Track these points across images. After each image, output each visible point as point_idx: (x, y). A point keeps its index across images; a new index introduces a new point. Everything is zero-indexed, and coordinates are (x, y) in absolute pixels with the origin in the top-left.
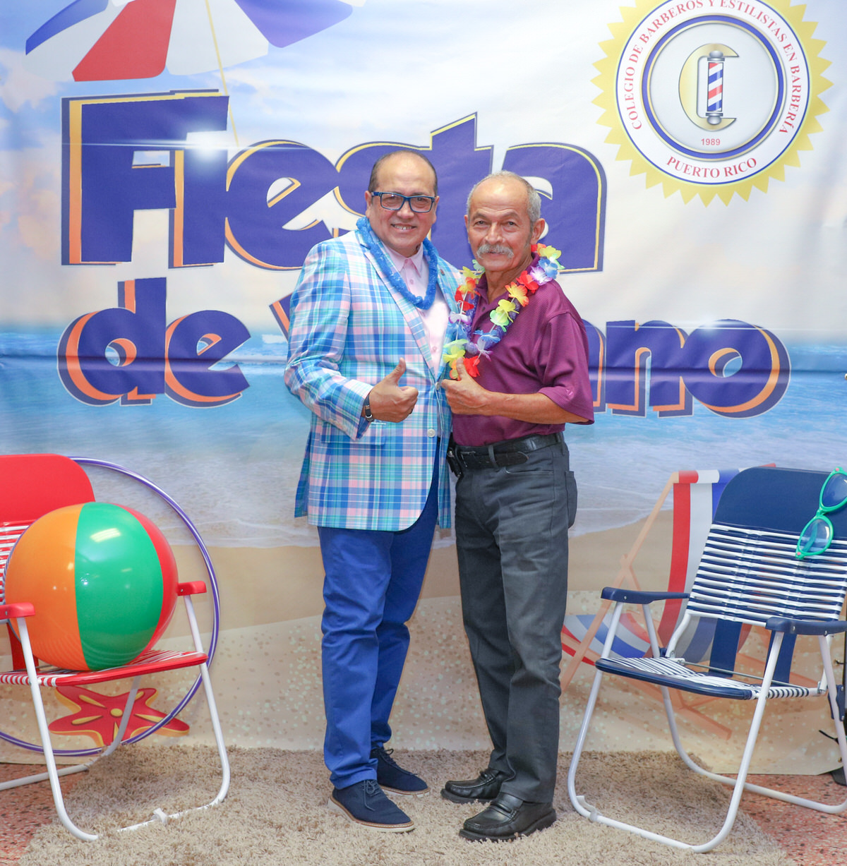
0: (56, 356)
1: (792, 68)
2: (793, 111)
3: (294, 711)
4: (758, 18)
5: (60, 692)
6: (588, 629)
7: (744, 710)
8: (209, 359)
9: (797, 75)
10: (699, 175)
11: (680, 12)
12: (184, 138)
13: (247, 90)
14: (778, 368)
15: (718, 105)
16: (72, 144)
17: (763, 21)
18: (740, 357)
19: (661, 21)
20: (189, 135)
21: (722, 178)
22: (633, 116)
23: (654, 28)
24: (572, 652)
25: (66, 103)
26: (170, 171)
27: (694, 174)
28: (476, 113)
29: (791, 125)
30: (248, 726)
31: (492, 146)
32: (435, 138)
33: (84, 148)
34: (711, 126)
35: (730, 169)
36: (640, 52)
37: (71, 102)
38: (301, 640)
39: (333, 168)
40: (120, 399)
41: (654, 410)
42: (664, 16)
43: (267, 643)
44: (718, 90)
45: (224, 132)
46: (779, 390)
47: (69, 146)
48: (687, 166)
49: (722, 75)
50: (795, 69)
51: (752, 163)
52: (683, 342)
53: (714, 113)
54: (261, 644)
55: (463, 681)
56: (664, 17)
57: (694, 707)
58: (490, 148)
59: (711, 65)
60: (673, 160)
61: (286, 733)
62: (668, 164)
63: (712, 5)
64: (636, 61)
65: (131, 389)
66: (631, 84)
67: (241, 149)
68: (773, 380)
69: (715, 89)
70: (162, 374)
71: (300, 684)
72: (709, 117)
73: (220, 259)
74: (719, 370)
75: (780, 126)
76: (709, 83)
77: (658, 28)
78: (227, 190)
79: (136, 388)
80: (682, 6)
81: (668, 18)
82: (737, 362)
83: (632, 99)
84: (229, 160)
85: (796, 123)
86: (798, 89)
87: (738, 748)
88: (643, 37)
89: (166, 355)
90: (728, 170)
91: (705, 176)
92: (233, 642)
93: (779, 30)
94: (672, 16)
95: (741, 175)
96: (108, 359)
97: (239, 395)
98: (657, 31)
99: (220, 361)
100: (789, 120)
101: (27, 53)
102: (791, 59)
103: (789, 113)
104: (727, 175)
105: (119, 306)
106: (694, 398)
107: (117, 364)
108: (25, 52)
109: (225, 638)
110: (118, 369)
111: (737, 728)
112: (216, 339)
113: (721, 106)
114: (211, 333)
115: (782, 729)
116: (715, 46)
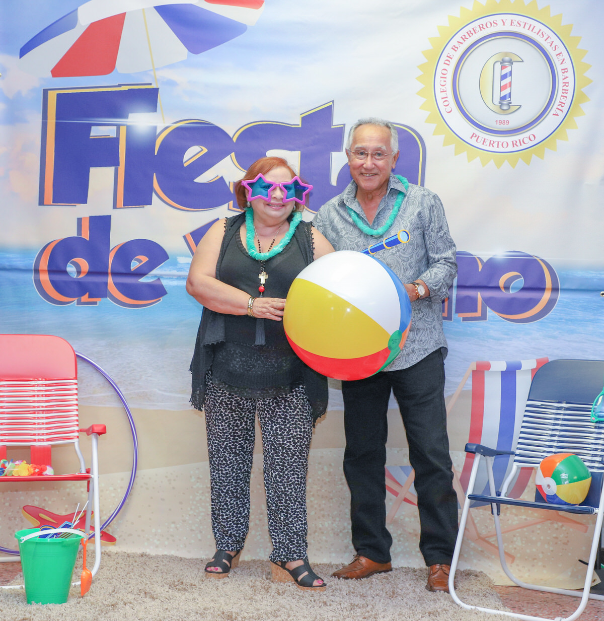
0: (32, 270)
1: (562, 70)
2: (563, 101)
3: (192, 530)
4: (537, 34)
5: (25, 510)
6: (408, 476)
7: (524, 542)
8: (140, 273)
9: (566, 74)
10: (493, 146)
11: (481, 30)
12: (126, 117)
13: (171, 83)
14: (551, 287)
15: (508, 96)
16: (49, 121)
17: (542, 36)
18: (523, 278)
19: (467, 36)
20: (130, 115)
21: (510, 148)
22: (446, 103)
23: (462, 41)
24: (396, 494)
25: (46, 92)
26: (116, 141)
27: (490, 146)
28: (333, 101)
29: (561, 110)
30: (159, 540)
31: (344, 125)
32: (303, 118)
33: (57, 124)
34: (502, 111)
35: (516, 142)
36: (451, 58)
37: (49, 92)
38: (199, 478)
39: (231, 139)
40: (76, 301)
41: (459, 316)
42: (469, 32)
43: (174, 480)
44: (508, 85)
45: (155, 113)
46: (551, 303)
47: (47, 122)
48: (485, 139)
49: (511, 75)
50: (565, 70)
51: (532, 138)
52: (480, 267)
53: (505, 102)
54: (170, 480)
55: (315, 513)
56: (470, 34)
57: (487, 539)
58: (343, 126)
59: (503, 68)
60: (474, 136)
61: (185, 547)
62: (471, 138)
63: (504, 25)
64: (449, 65)
65: (83, 294)
66: (445, 81)
67: (167, 125)
68: (547, 296)
69: (506, 84)
70: (106, 284)
71: (197, 511)
72: (501, 104)
73: (149, 202)
74: (507, 288)
75: (553, 112)
76: (501, 80)
77: (465, 41)
78: (156, 154)
79: (88, 293)
80: (483, 25)
81: (472, 34)
82: (520, 282)
83: (446, 91)
84: (158, 133)
85: (565, 109)
86: (567, 84)
87: (519, 570)
88: (454, 47)
89: (109, 271)
90: (515, 142)
91: (498, 147)
92: (150, 478)
93: (553, 42)
94: (475, 33)
95: (524, 146)
96: (69, 272)
97: (160, 300)
98: (464, 43)
99: (147, 276)
100: (560, 107)
101: (20, 57)
102: (562, 63)
103: (560, 102)
104: (514, 146)
105: (78, 235)
106: (488, 308)
107: (75, 276)
108: (19, 57)
109: (144, 476)
110: (76, 280)
111: (519, 555)
112: (145, 259)
113: (510, 96)
114: (141, 255)
115: (553, 557)
116: (506, 54)
